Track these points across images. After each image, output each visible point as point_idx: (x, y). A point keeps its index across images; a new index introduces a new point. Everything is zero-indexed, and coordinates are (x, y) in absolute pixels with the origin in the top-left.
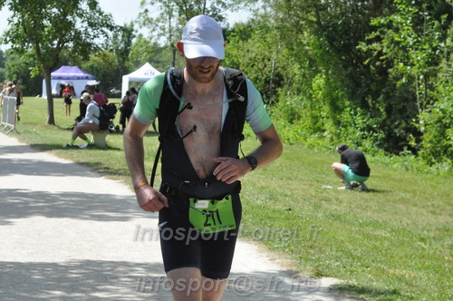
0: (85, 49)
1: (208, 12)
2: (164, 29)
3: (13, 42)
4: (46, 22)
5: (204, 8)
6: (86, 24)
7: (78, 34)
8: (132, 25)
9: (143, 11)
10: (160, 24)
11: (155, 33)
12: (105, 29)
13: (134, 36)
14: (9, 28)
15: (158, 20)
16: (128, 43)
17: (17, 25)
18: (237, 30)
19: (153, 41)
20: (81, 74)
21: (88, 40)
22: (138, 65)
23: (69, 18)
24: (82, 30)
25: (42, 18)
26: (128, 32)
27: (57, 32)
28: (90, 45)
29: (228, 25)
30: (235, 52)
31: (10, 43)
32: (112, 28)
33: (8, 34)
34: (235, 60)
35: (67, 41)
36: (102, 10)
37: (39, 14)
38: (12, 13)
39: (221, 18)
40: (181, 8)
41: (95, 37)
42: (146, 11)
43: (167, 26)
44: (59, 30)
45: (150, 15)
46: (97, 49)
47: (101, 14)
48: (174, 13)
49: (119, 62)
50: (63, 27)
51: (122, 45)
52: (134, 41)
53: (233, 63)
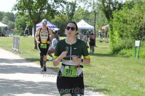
0: (52, 13)
2: (91, 4)
3: (19, 10)
7: (49, 5)
8: (76, 2)
12: (62, 4)
13: (77, 7)
16: (74, 10)
17: (21, 1)
18: (126, 4)
20: (51, 25)
21: (54, 9)
24: (51, 4)
26: (74, 5)
27: (39, 5)
28: (55, 11)
29: (122, 2)
30: (125, 15)
31: (17, 10)
32: (65, 3)
33: (16, 6)
34: (125, 18)
35: (44, 9)
41: (57, 7)
43: (92, 2)
46: (58, 13)
49: (69, 19)
51: (71, 11)
52: (76, 9)
53: (124, 20)
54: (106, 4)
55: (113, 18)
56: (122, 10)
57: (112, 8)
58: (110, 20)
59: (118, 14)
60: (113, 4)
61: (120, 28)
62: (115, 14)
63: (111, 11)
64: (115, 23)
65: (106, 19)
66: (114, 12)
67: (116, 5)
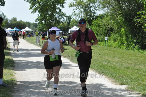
0: (58, 22)
1: (92, 11)
2: (79, 17)
3: (39, 21)
4: (48, 15)
5: (91, 10)
6: (58, 16)
7: (56, 18)
8: (71, 16)
9: (74, 12)
10: (79, 15)
11: (77, 18)
12: (63, 17)
13: (72, 19)
14: (38, 17)
15: (78, 14)
16: (70, 21)
17: (40, 16)
18: (99, 16)
19: (77, 20)
20: (58, 29)
22: (73, 26)
23: (54, 14)
24: (57, 17)
25: (46, 14)
26: (70, 18)
28: (59, 21)
29: (97, 15)
30: (99, 22)
32: (65, 16)
33: (37, 19)
35: (53, 20)
36: (63, 12)
37: (46, 13)
38: (39, 13)
39: (95, 13)
40: (84, 11)
41: (61, 19)
42: (75, 12)
43: (80, 16)
44: (51, 17)
45: (76, 13)
46: (61, 22)
47: (62, 13)
48: (82, 12)
49: (68, 25)
50: (52, 16)
51: (68, 21)
52: (72, 20)
53: (99, 25)
54: (88, 17)
55: (92, 24)
56: (97, 20)
57: (91, 18)
58: (91, 26)
59: (95, 22)
60: (92, 17)
61: (96, 30)
62: (93, 22)
63: (91, 20)
64: (93, 27)
65: (88, 25)
66: (93, 21)
67: (94, 17)
